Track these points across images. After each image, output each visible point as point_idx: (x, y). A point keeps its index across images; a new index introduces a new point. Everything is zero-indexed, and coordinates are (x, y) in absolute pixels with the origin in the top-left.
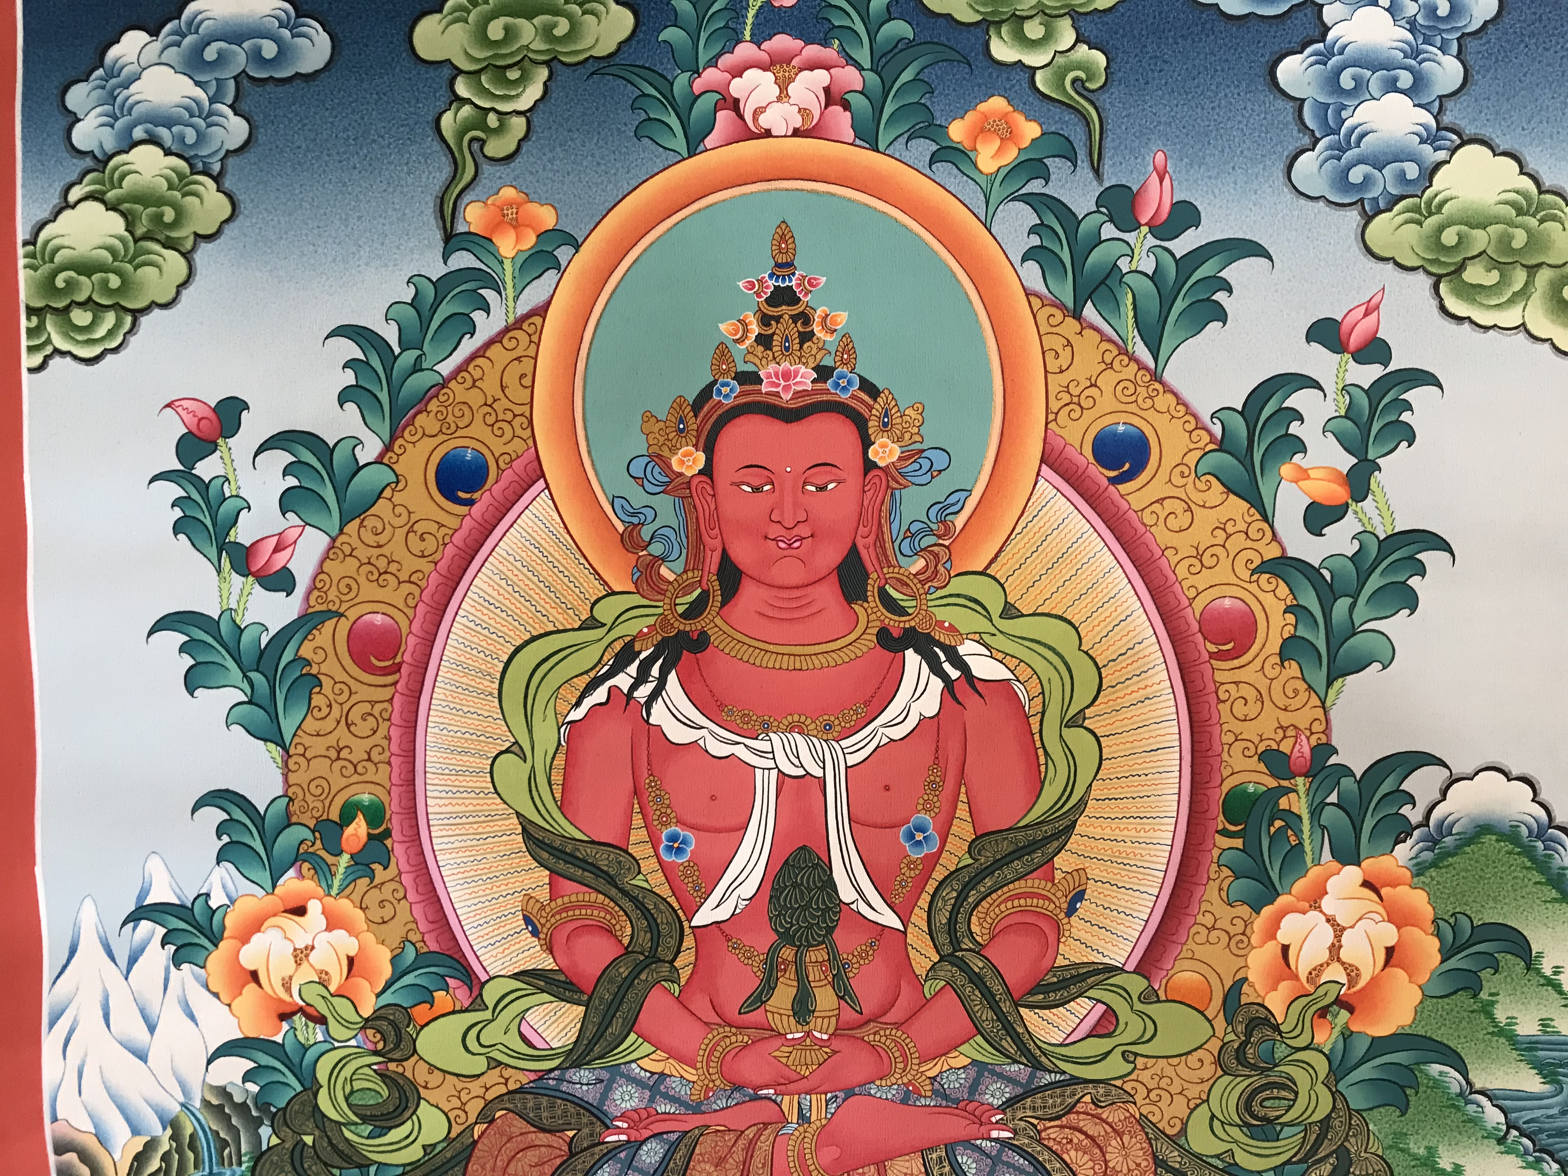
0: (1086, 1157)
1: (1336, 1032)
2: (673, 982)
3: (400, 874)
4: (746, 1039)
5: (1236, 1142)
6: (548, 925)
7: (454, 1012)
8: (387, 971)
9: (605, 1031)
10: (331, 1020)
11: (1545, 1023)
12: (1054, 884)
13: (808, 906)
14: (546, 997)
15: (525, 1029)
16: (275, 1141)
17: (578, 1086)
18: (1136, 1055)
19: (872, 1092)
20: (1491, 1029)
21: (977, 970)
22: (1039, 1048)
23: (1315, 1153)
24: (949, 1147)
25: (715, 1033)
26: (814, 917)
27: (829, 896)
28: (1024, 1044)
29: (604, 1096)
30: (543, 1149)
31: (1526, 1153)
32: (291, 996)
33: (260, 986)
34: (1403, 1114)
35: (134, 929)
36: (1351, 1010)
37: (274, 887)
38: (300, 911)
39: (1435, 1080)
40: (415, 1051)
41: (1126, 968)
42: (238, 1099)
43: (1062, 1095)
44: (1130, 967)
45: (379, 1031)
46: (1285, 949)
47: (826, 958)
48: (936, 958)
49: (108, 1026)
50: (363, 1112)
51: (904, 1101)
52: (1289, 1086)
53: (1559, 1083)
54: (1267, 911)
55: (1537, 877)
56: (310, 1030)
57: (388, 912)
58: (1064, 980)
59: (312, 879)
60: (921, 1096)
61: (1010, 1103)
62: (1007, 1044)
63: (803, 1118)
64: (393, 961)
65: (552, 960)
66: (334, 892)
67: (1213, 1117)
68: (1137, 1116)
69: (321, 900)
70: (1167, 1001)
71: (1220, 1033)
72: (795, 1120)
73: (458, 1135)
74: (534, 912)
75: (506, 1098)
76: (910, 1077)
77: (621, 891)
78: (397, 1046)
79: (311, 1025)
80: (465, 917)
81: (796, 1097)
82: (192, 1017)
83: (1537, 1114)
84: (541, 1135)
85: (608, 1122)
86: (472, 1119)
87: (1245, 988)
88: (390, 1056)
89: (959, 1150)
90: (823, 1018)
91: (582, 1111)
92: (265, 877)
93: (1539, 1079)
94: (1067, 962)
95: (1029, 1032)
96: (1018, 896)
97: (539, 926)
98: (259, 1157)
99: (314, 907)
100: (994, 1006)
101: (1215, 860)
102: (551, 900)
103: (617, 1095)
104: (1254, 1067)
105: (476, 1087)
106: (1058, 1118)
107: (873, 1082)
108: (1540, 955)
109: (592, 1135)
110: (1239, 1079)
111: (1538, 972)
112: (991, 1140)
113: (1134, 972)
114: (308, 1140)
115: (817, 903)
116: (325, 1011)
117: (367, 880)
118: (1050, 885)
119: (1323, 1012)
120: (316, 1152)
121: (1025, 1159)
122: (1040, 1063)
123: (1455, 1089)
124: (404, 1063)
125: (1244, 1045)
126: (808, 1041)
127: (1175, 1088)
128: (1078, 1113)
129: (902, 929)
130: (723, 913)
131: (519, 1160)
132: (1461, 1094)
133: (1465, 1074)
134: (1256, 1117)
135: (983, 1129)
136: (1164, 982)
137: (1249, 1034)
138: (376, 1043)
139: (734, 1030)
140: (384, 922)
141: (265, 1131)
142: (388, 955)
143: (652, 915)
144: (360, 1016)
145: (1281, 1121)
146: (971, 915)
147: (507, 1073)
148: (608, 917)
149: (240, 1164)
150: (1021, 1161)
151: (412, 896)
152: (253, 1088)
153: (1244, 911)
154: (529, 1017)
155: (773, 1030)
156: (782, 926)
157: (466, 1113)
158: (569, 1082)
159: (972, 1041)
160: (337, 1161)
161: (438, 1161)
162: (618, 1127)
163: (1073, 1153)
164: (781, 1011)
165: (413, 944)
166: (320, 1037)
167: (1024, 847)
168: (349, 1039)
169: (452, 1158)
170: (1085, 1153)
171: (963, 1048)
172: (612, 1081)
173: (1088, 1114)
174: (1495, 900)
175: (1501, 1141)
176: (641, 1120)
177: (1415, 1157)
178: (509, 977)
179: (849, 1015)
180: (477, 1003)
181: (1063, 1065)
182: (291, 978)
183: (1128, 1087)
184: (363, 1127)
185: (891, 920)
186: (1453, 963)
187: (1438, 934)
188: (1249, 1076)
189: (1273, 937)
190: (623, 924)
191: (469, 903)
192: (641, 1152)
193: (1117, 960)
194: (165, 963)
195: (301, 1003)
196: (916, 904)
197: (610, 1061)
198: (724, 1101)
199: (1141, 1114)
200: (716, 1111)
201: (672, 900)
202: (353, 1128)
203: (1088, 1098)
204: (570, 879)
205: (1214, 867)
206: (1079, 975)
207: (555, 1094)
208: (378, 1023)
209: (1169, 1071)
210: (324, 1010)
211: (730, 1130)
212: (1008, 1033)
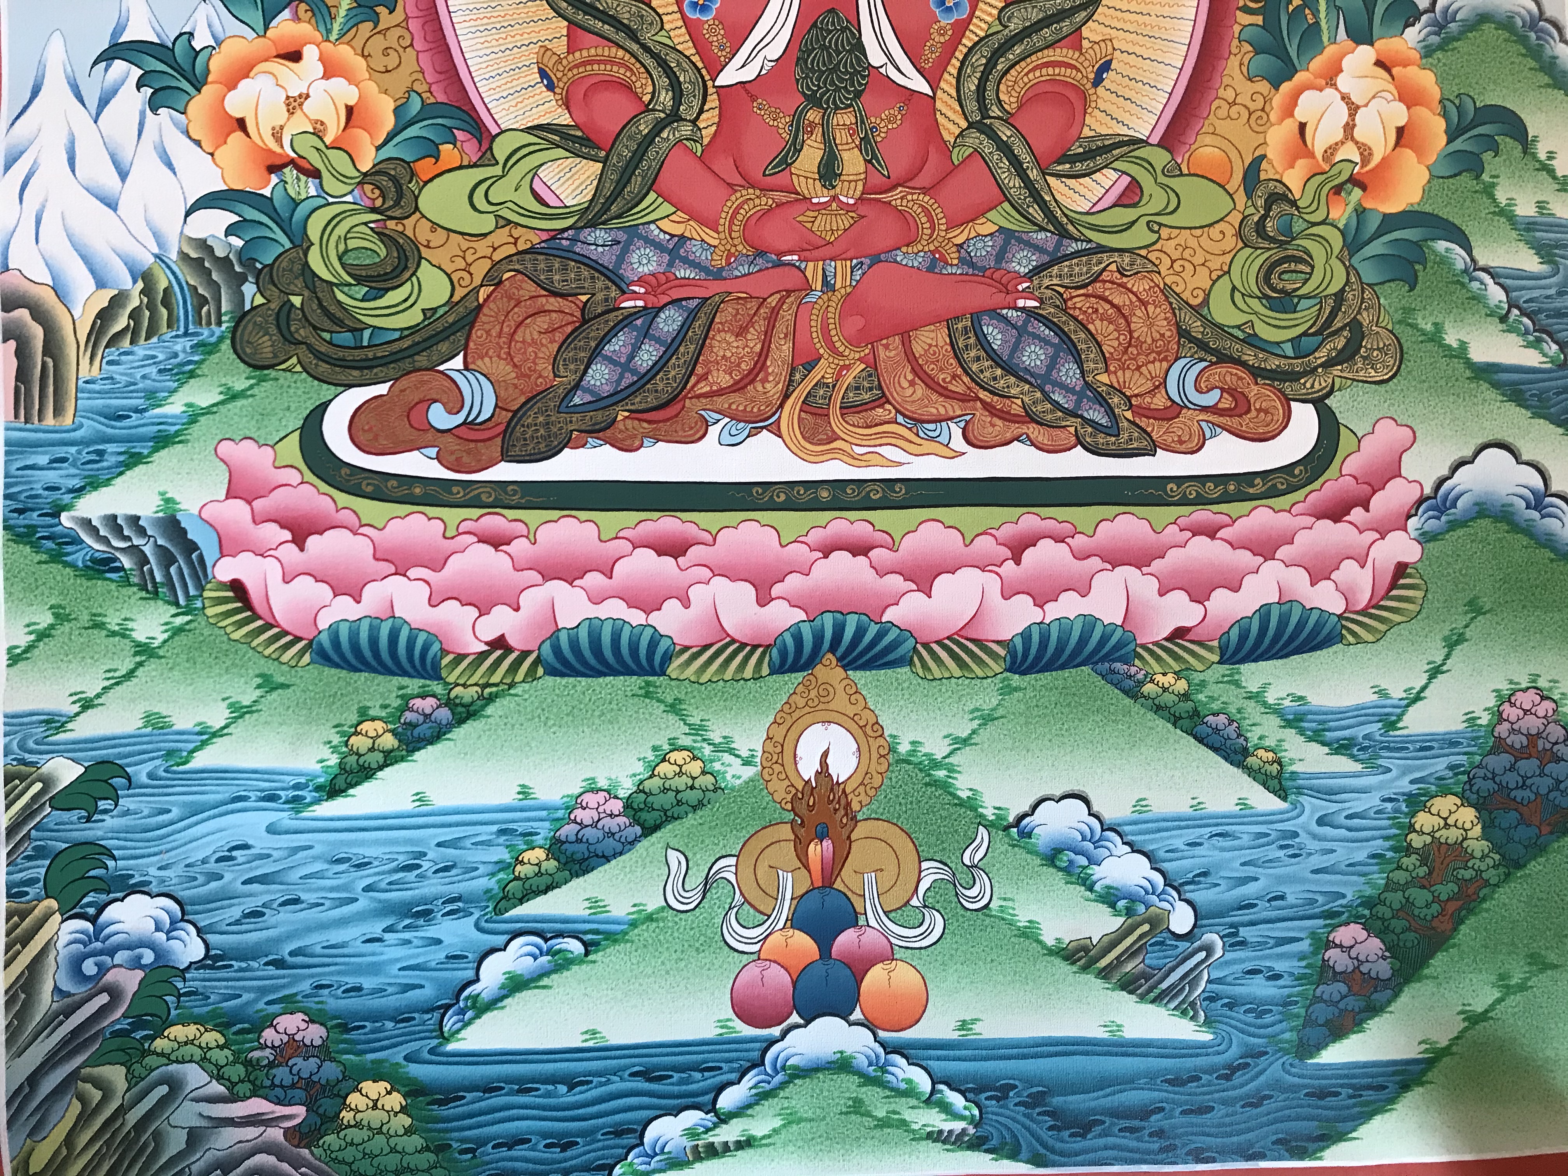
0: (1112, 327)
1: (1350, 208)
2: (695, 141)
3: (407, 18)
4: (770, 202)
5: (1256, 313)
6: (565, 79)
7: (460, 167)
8: (389, 123)
9: (623, 190)
10: (325, 174)
11: (1541, 205)
12: (1081, 54)
13: (836, 68)
14: (561, 152)
15: (538, 186)
16: (259, 300)
17: (593, 247)
18: (1160, 225)
19: (899, 259)
20: (1492, 209)
21: (1005, 139)
22: (1066, 216)
23: (1330, 327)
24: (975, 316)
25: (738, 195)
26: (841, 80)
27: (858, 59)
28: (1052, 212)
29: (621, 258)
30: (554, 315)
31: (1527, 332)
32: (282, 147)
33: (248, 135)
34: (1412, 289)
35: (106, 70)
36: (1364, 188)
37: (266, 28)
38: (295, 56)
39: (1442, 257)
40: (417, 209)
41: (1150, 141)
42: (220, 253)
43: (1088, 263)
44: (1154, 140)
45: (378, 188)
46: (1302, 127)
47: (854, 121)
48: (964, 124)
49: (73, 171)
50: (358, 272)
51: (930, 269)
52: (1306, 258)
53: (1556, 263)
54: (1286, 87)
55: (1533, 64)
56: (302, 184)
57: (392, 61)
58: (1091, 151)
59: (309, 22)
60: (947, 263)
61: (1037, 271)
62: (1035, 212)
63: (828, 286)
64: (396, 111)
65: (568, 115)
66: (334, 37)
67: (1234, 288)
68: (1162, 286)
69: (318, 46)
70: (1190, 175)
71: (1240, 206)
72: (819, 288)
73: (462, 298)
74: (550, 65)
75: (515, 258)
76: (936, 244)
77: (644, 47)
78: (397, 203)
79: (303, 178)
80: (477, 67)
81: (821, 263)
82: (170, 166)
83: (1535, 294)
84: (552, 300)
85: (624, 286)
86: (477, 281)
87: (1264, 165)
88: (389, 213)
89: (985, 319)
90: (850, 182)
91: (596, 275)
92: (257, 18)
93: (1537, 259)
94: (1092, 134)
95: (1056, 201)
96: (1047, 65)
97: (555, 81)
98: (241, 317)
99: (311, 53)
100: (1022, 173)
101: (1236, 35)
102: (568, 52)
103: (635, 258)
104: (1272, 240)
105: (483, 247)
106: (1085, 286)
107: (899, 248)
108: (1535, 139)
109: (606, 300)
110: (1259, 251)
111: (1534, 156)
112: (1017, 309)
113: (1158, 145)
114: (297, 301)
115: (845, 66)
116: (319, 165)
117: (370, 25)
118: (1077, 54)
119: (1338, 190)
120: (304, 315)
121: (1050, 329)
122: (1066, 230)
123: (1460, 265)
124: (405, 222)
125: (1264, 218)
126: (834, 205)
127: (1198, 260)
128: (1105, 282)
129: (931, 94)
130: (749, 74)
131: (528, 326)
132: (1465, 271)
133: (1469, 252)
134: (1274, 290)
135: (1009, 298)
136: (1187, 156)
137: (1268, 208)
138: (374, 200)
139: (758, 192)
140: (387, 71)
141: (249, 289)
142: (392, 106)
143: (675, 73)
144: (358, 170)
145: (1299, 293)
146: (999, 83)
147: (516, 233)
148: (628, 74)
149: (219, 323)
150: (1047, 332)
151: (418, 45)
152: (238, 243)
153: (1264, 87)
154: (542, 173)
155: (798, 194)
156: (809, 89)
157: (471, 274)
158: (584, 243)
159: (999, 208)
160: (327, 324)
161: (439, 326)
162: (635, 292)
163: (1098, 323)
164: (809, 175)
165: (419, 95)
166: (313, 192)
167: (1053, 15)
168: (345, 195)
169: (454, 323)
170: (1110, 323)
171: (990, 215)
172: (629, 243)
173: (1112, 283)
174: (1494, 82)
175: (1503, 319)
176: (659, 285)
177: (1424, 333)
178: (522, 130)
179: (877, 180)
180: (486, 158)
181: (1090, 234)
182: (282, 127)
183: (1152, 256)
184: (357, 288)
185: (920, 85)
186: (1458, 145)
187: (1445, 115)
188: (1269, 249)
189: (1292, 115)
190: (644, 81)
191: (481, 53)
192: (658, 320)
193: (1142, 131)
194: (139, 107)
195: (293, 155)
196: (945, 69)
197: (628, 221)
198: (746, 267)
199: (1165, 284)
200: (737, 277)
201: (696, 59)
202: (346, 289)
203: (1113, 267)
204: (590, 32)
205: (1235, 42)
206: (1104, 146)
207: (568, 256)
208: (377, 178)
209: (1192, 243)
210: (317, 163)
211: (751, 297)
212: (1035, 201)
